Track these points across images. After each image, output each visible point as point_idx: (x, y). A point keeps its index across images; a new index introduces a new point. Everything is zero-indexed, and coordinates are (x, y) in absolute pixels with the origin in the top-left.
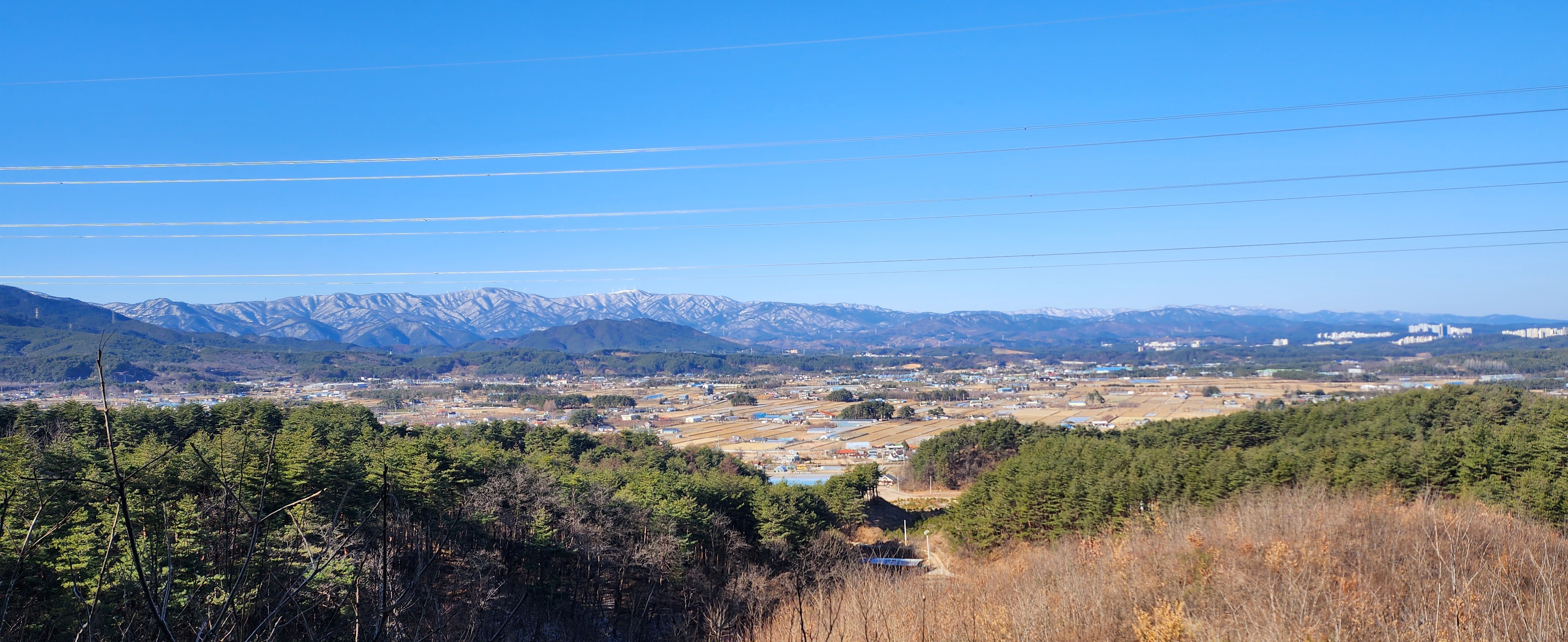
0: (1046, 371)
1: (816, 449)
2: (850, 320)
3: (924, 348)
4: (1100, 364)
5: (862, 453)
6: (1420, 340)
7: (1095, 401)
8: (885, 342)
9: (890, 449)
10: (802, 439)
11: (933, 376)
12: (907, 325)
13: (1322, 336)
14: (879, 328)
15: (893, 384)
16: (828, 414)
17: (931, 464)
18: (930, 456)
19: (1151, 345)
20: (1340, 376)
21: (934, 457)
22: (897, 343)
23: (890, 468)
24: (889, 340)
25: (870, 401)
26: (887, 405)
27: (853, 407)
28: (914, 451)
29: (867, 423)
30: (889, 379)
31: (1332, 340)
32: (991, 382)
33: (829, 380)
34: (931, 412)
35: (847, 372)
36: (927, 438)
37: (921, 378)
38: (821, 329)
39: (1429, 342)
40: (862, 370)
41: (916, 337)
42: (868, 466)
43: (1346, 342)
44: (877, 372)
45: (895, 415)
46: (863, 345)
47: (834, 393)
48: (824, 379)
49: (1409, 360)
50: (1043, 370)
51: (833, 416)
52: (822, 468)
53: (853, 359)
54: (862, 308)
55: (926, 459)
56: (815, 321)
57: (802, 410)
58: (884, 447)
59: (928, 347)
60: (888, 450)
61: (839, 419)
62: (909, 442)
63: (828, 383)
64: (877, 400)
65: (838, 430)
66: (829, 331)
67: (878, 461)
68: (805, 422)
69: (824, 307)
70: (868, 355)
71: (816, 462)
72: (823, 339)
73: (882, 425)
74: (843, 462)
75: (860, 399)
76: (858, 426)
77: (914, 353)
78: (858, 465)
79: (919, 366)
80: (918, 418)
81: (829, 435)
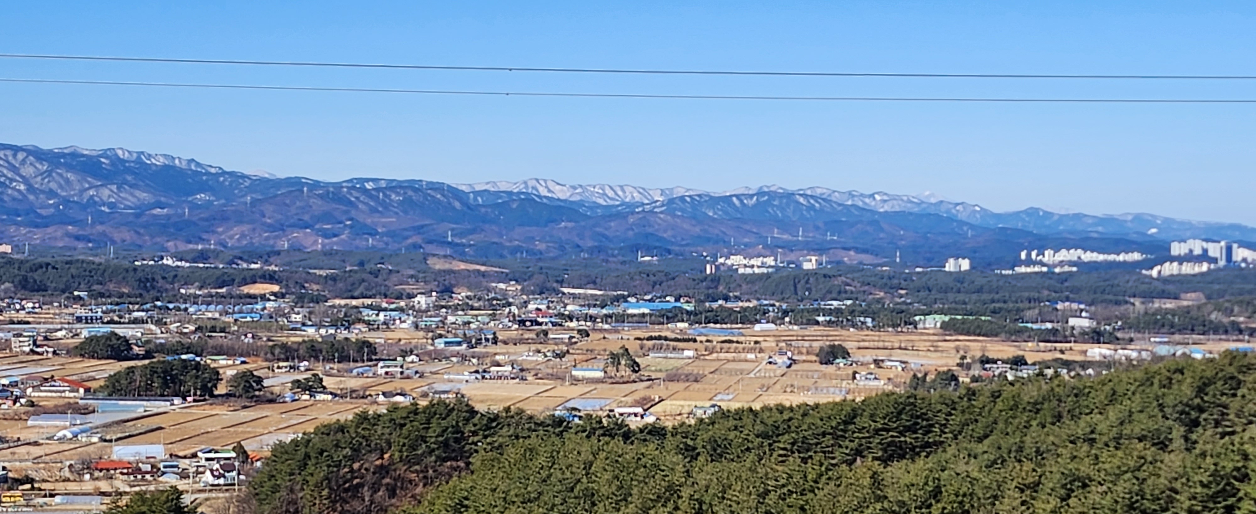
0: (532, 306)
1: (47, 459)
2: (131, 186)
3: (288, 251)
4: (634, 295)
5: (148, 468)
6: (1188, 269)
7: (622, 367)
8: (205, 236)
9: (208, 459)
10: (15, 437)
11: (305, 311)
12: (254, 202)
13: (1029, 255)
14: (194, 207)
15: (219, 325)
16: (75, 385)
17: (292, 491)
18: (291, 474)
19: (729, 262)
20: (1054, 331)
21: (299, 478)
22: (231, 238)
23: (207, 499)
24: (214, 232)
25: (169, 358)
26: (207, 366)
27: (131, 370)
28: (259, 464)
29: (161, 406)
30: (212, 313)
31: (1043, 265)
32: (423, 325)
33: (81, 312)
34: (297, 383)
35: (121, 296)
36: (288, 438)
37: (278, 312)
38: (66, 201)
39: (1202, 274)
40: (154, 293)
41: (271, 228)
42: (157, 495)
43: (1066, 269)
44: (186, 299)
45: (221, 389)
46: (158, 239)
47: (90, 340)
48: (71, 310)
49: (1169, 305)
50: (526, 303)
51: (87, 390)
52: (58, 499)
53: (135, 269)
54: (160, 161)
55: (283, 481)
56: (53, 186)
57: (18, 374)
58: (194, 456)
59: (296, 248)
60: (203, 462)
61: (101, 395)
62: (249, 447)
63: (79, 319)
64: (184, 357)
65: (95, 420)
66: (84, 207)
67: (182, 485)
68: (23, 401)
69: (74, 155)
70: (168, 262)
71: (44, 486)
72: (70, 224)
73: (193, 410)
74: (104, 486)
75: (148, 355)
76: (140, 412)
77: (267, 262)
78: (137, 493)
79: (276, 288)
80: (269, 396)
81: (75, 429)
